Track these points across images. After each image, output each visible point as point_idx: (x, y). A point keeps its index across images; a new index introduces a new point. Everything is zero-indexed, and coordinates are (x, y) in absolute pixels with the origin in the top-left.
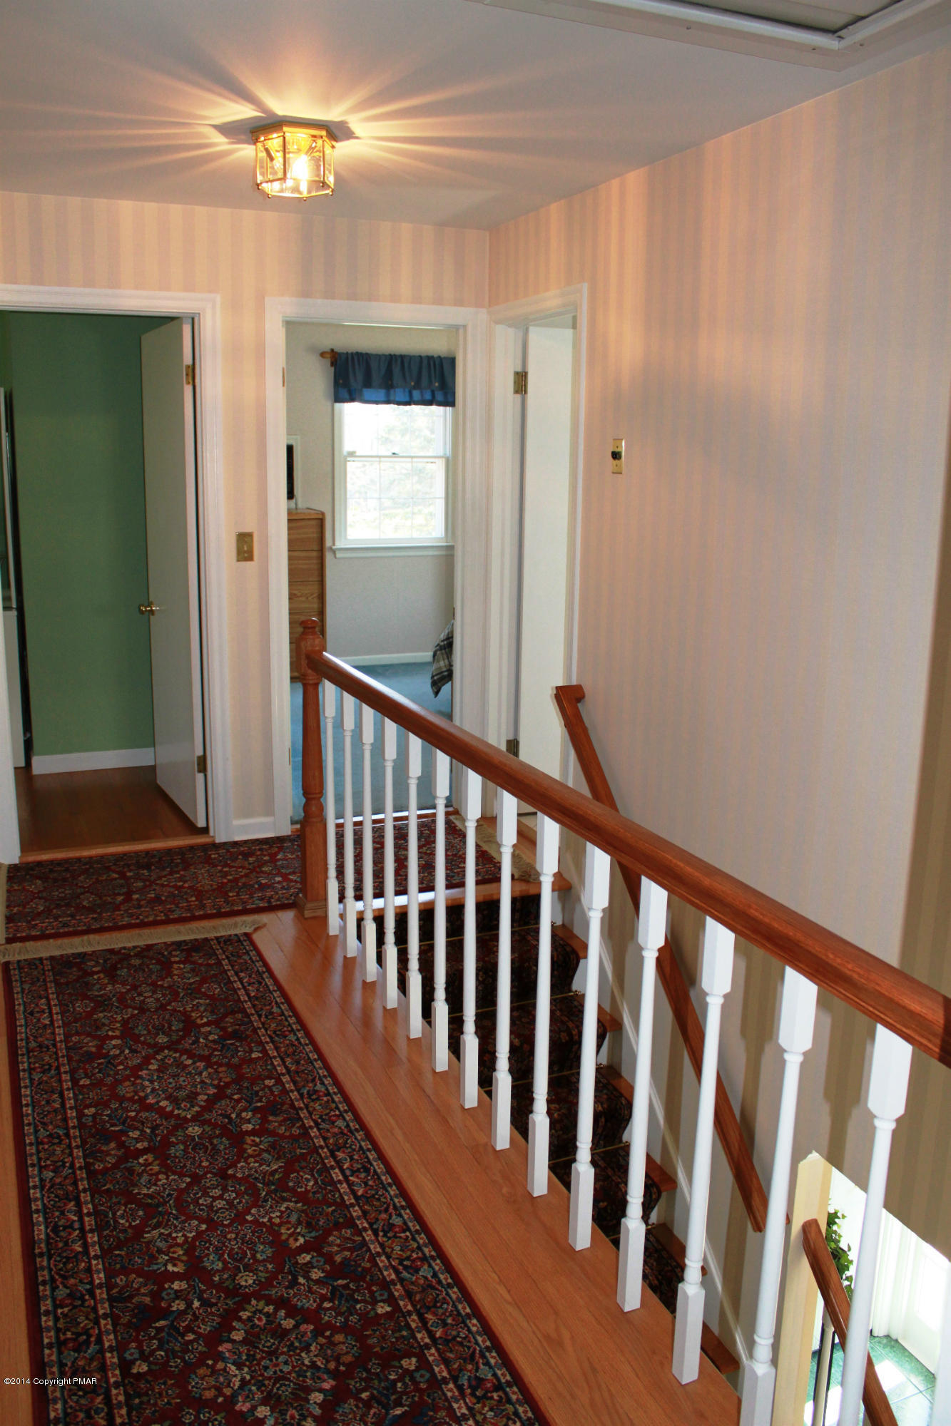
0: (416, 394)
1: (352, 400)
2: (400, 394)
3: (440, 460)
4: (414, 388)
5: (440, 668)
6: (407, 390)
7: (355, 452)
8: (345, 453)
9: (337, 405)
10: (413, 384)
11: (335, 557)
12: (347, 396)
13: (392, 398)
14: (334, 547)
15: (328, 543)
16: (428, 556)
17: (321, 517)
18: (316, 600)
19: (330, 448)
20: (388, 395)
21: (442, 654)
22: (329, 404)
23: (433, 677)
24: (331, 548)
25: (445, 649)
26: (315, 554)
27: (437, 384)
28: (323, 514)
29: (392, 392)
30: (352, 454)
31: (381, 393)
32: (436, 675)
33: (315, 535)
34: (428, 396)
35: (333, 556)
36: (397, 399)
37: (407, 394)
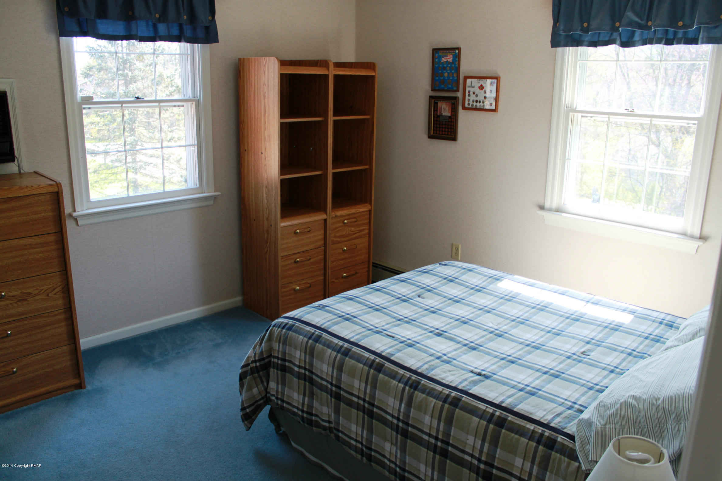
0: (162, 28)
1: (84, 34)
2: (142, 28)
3: (189, 103)
4: (160, 20)
5: (254, 397)
6: (150, 23)
7: (92, 98)
8: (79, 100)
9: (63, 39)
10: (157, 16)
11: (78, 225)
12: (77, 29)
13: (134, 32)
14: (75, 214)
15: (67, 209)
16: (183, 210)
17: (56, 189)
18: (60, 295)
19: (59, 94)
20: (128, 28)
21: (254, 378)
22: (52, 37)
23: (243, 409)
24: (70, 215)
25: (258, 372)
26: (52, 238)
27: (185, 17)
28: (58, 185)
29: (133, 24)
30: (88, 100)
31: (120, 28)
32: (249, 407)
33: (50, 214)
34: (175, 31)
35: (74, 223)
36: (140, 34)
37: (151, 29)
